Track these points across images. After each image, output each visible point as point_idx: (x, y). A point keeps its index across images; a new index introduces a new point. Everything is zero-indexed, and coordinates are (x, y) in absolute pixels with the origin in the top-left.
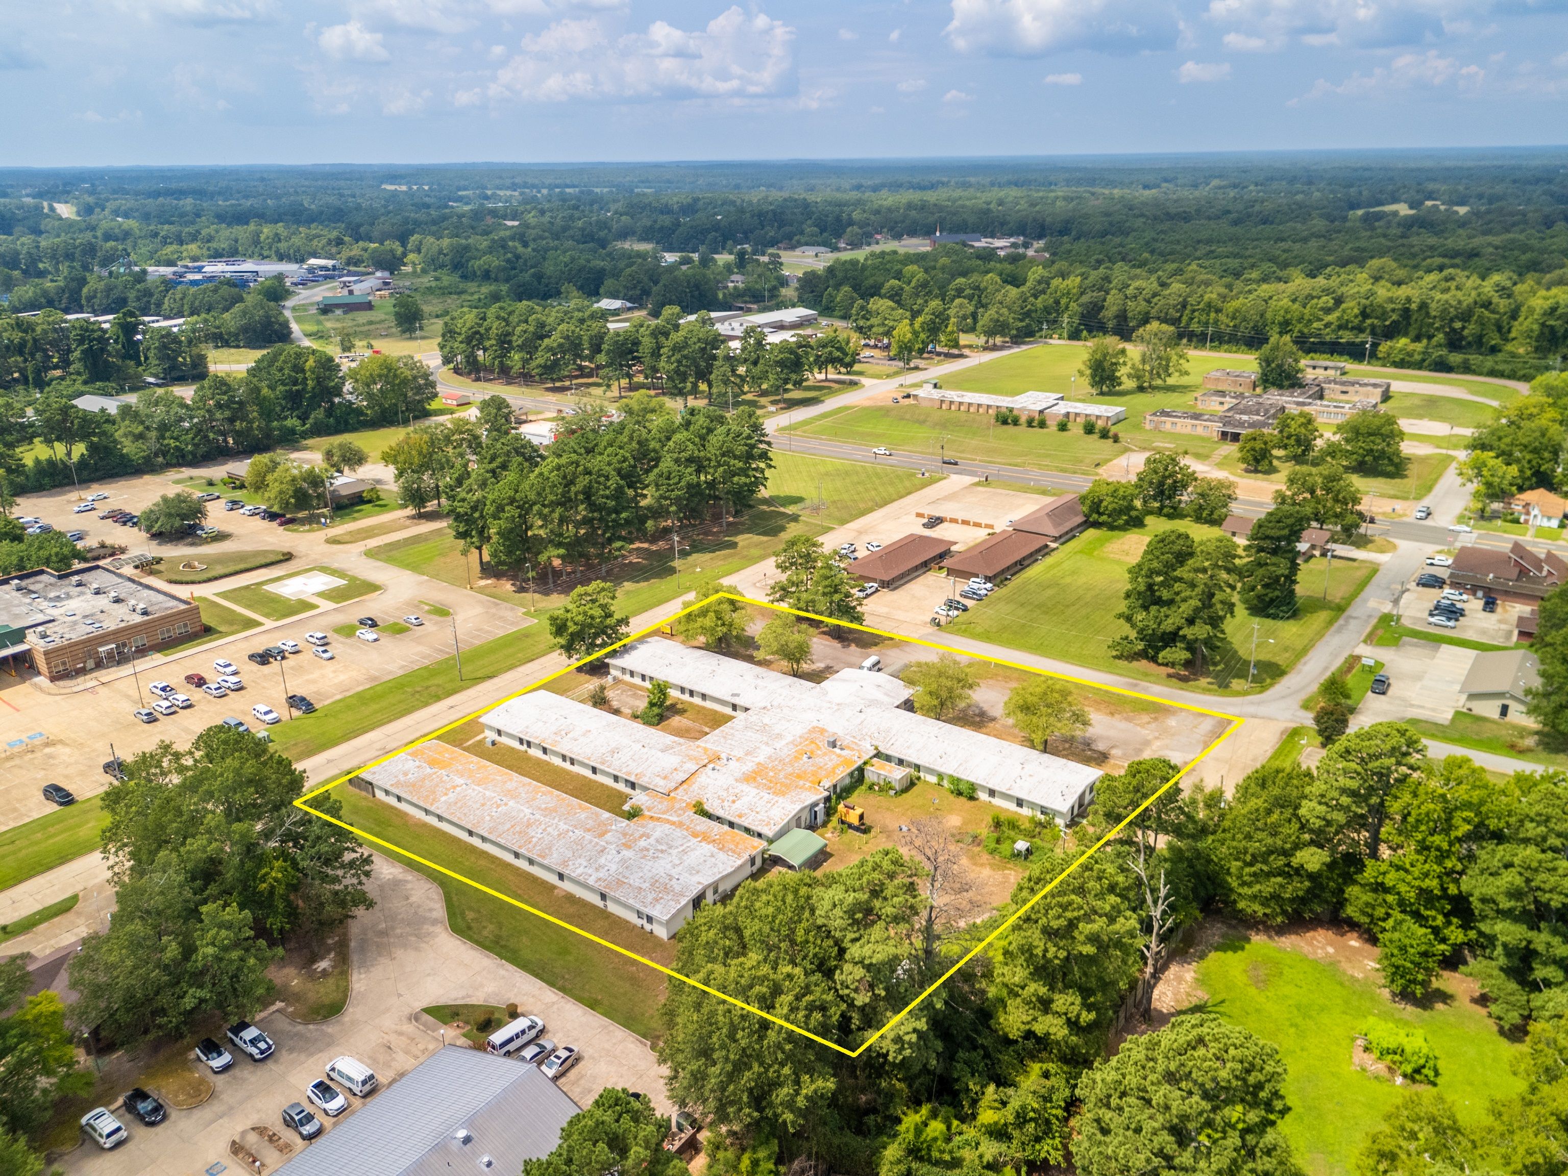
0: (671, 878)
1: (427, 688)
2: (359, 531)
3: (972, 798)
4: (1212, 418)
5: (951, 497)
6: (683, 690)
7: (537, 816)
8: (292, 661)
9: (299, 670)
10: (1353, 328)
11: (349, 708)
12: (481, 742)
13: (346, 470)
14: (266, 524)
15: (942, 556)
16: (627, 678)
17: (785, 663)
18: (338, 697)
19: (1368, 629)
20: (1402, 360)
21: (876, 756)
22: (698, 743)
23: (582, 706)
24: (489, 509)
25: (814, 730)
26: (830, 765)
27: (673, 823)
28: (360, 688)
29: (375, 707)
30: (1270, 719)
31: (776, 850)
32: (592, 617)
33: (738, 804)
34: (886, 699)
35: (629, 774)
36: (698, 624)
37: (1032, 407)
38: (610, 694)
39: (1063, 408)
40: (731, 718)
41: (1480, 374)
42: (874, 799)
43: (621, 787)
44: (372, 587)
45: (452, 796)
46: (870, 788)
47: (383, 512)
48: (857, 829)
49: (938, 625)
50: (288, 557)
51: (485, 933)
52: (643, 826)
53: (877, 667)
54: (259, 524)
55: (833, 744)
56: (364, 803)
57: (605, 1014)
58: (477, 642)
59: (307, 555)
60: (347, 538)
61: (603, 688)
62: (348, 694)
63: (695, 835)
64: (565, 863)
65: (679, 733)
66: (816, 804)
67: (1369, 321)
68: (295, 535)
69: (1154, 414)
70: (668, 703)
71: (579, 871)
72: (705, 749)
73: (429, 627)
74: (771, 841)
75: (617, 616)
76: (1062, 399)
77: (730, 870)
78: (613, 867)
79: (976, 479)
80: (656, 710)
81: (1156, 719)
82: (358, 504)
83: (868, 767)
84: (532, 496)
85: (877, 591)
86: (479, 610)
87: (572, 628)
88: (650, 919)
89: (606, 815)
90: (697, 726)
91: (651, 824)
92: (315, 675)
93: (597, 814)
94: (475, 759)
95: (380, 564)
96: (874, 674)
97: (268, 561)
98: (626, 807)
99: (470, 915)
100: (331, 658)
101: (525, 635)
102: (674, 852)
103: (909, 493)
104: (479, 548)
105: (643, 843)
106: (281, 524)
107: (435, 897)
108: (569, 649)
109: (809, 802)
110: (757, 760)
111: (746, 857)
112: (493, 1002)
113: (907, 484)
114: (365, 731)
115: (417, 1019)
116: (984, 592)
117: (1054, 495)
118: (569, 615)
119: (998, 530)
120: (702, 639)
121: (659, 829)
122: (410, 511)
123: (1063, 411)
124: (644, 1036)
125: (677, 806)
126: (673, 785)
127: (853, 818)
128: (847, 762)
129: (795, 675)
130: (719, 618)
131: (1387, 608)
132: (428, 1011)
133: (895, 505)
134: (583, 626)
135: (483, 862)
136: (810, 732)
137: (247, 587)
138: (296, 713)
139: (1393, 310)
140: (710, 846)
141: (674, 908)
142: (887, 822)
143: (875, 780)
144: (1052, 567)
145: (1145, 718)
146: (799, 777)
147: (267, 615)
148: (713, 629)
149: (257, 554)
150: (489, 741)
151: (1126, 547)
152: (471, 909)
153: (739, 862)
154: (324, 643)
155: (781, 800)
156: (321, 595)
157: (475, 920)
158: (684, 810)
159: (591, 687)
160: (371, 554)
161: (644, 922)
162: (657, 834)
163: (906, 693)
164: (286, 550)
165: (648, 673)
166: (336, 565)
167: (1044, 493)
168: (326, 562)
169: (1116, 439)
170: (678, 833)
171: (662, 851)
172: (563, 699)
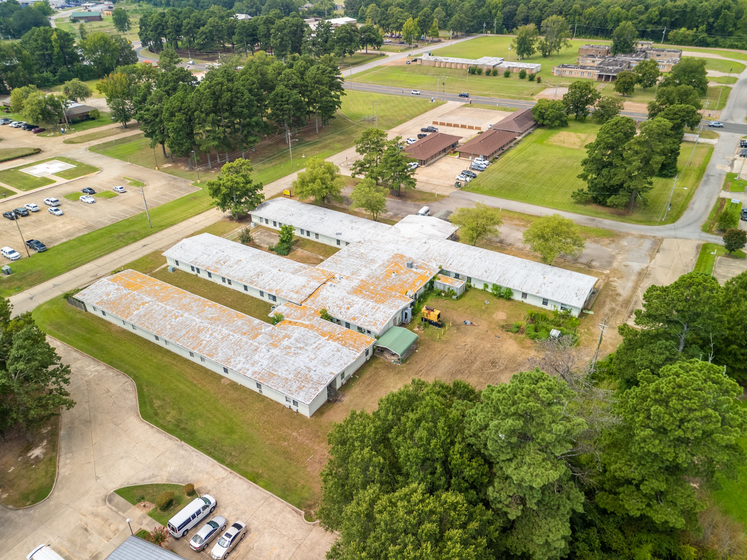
0: (309, 370)
1: (128, 233)
2: (86, 136)
3: (509, 299)
4: (592, 68)
5: (451, 113)
6: (302, 231)
7: (206, 324)
8: (33, 217)
9: (39, 222)
10: (655, 23)
11: (71, 247)
12: (165, 269)
13: (79, 99)
14: (26, 132)
15: (453, 146)
16: (264, 224)
17: (369, 213)
18: (65, 240)
19: (723, 182)
20: (682, 40)
21: (440, 272)
22: (318, 267)
23: (234, 243)
24: (165, 115)
25: (396, 256)
26: (411, 280)
27: (306, 326)
28: (81, 234)
29: (91, 246)
30: (686, 239)
31: (382, 343)
32: (237, 183)
33: (351, 310)
34: (439, 234)
35: (271, 290)
36: (309, 188)
37: (489, 64)
38: (253, 235)
39: (506, 65)
40: (338, 249)
41: (724, 47)
42: (443, 302)
43: (266, 299)
44: (93, 169)
45: (142, 310)
46: (439, 294)
47: (102, 125)
48: (436, 324)
49: (460, 186)
50: (38, 151)
51: (169, 418)
52: (285, 329)
53: (428, 213)
54: (22, 133)
55: (411, 266)
56: (78, 316)
57: (265, 487)
58: (162, 203)
59: (51, 150)
60: (78, 140)
61: (248, 231)
62: (72, 238)
63: (324, 335)
64: (228, 360)
65: (302, 260)
66: (406, 308)
67: (664, 18)
68: (44, 138)
69: (559, 67)
70: (293, 240)
71: (239, 366)
72: (323, 271)
73: (130, 193)
74: (378, 338)
75: (254, 183)
76: (503, 60)
77: (353, 361)
78: (265, 362)
79: (465, 103)
80: (286, 245)
81: (613, 241)
82: (86, 120)
83: (437, 281)
84: (193, 105)
85: (418, 167)
86: (163, 182)
87: (224, 191)
88: (295, 403)
89: (257, 321)
90: (314, 255)
91: (291, 327)
92: (49, 226)
93: (250, 321)
94: (159, 282)
95: (98, 155)
96: (426, 218)
97: (24, 154)
98: (271, 315)
99: (157, 403)
100: (61, 215)
101: (194, 198)
102: (310, 348)
103: (426, 111)
104: (162, 143)
105: (286, 342)
106: (35, 132)
107: (130, 389)
108: (223, 205)
109: (401, 308)
110: (360, 278)
111: (363, 349)
112: (174, 481)
113: (424, 106)
114: (84, 264)
115: (110, 501)
116: (485, 166)
117: (511, 111)
118: (221, 182)
119: (484, 129)
120: (312, 198)
121: (297, 331)
122: (119, 124)
123: (506, 66)
124: (299, 506)
125: (308, 313)
126: (303, 297)
127: (433, 317)
128: (421, 277)
129: (375, 220)
130: (323, 184)
131: (728, 169)
132: (121, 492)
133: (419, 117)
134: (231, 189)
135: (166, 359)
136: (393, 257)
137: (8, 170)
138: (32, 252)
139: (677, 12)
140: (336, 343)
141: (314, 394)
142: (455, 317)
143: (442, 288)
144: (520, 151)
145: (607, 241)
146: (391, 289)
147: (19, 188)
148: (319, 191)
149: (16, 150)
150: (170, 269)
151: (562, 139)
152: (158, 397)
153: (358, 355)
154: (57, 205)
155: (382, 306)
156: (58, 174)
157: (161, 407)
158: (313, 315)
159: (240, 230)
160: (93, 149)
161: (292, 404)
162: (296, 335)
163: (452, 229)
164: (36, 147)
165: (278, 220)
166: (69, 156)
167: (505, 110)
168: (63, 154)
169: (539, 81)
170: (311, 333)
171: (301, 348)
172: (221, 238)
